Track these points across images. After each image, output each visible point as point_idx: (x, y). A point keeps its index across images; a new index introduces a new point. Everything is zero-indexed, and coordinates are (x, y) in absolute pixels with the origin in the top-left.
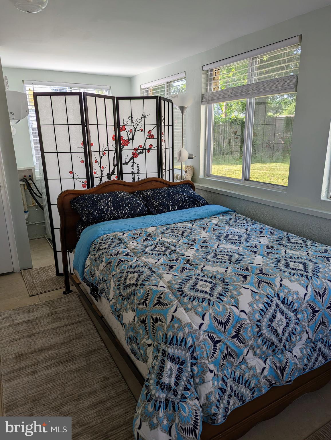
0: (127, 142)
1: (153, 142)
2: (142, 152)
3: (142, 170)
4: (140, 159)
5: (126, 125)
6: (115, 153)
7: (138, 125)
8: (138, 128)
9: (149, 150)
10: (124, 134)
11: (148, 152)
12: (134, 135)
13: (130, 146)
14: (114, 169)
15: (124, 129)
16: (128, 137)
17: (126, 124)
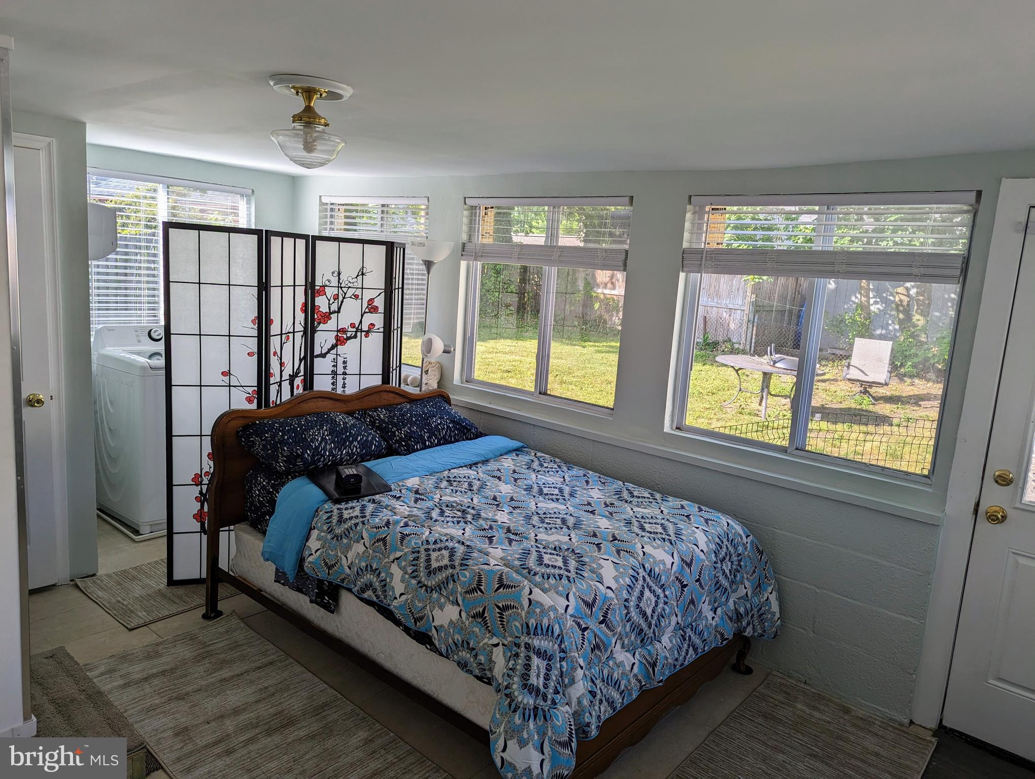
0: (327, 317)
1: (377, 319)
2: (355, 337)
3: (352, 368)
4: (349, 349)
5: (326, 286)
6: (302, 337)
7: (350, 287)
8: (350, 292)
9: (367, 333)
10: (322, 303)
11: (366, 337)
12: (341, 305)
13: (331, 324)
14: (299, 366)
15: (322, 291)
16: (329, 308)
17: (327, 283)
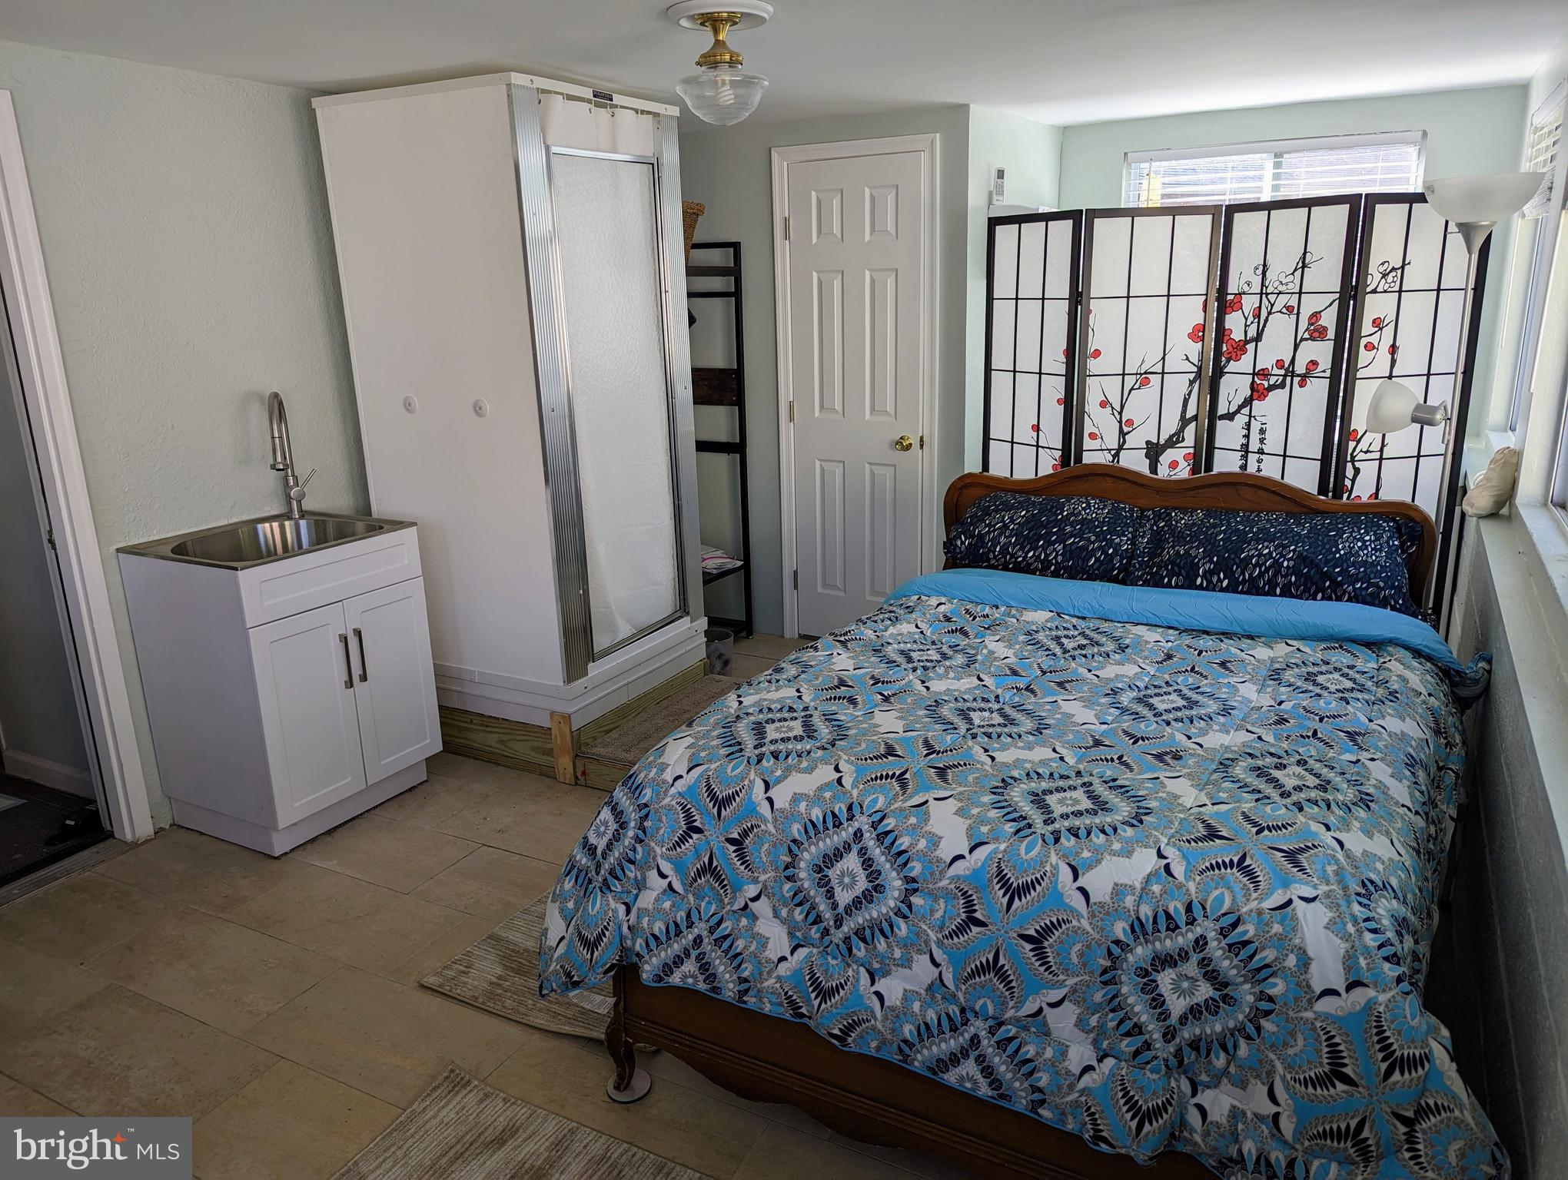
0: (1240, 348)
1: (1321, 352)
2: (1282, 386)
3: (1274, 444)
4: (1270, 408)
5: (1244, 293)
6: (1191, 383)
7: (1280, 293)
8: (1282, 301)
9: (1304, 377)
10: (1235, 323)
11: (1301, 386)
12: (1264, 326)
13: (1245, 363)
14: (1181, 430)
15: (1237, 305)
16: (1246, 332)
17: (1246, 288)
